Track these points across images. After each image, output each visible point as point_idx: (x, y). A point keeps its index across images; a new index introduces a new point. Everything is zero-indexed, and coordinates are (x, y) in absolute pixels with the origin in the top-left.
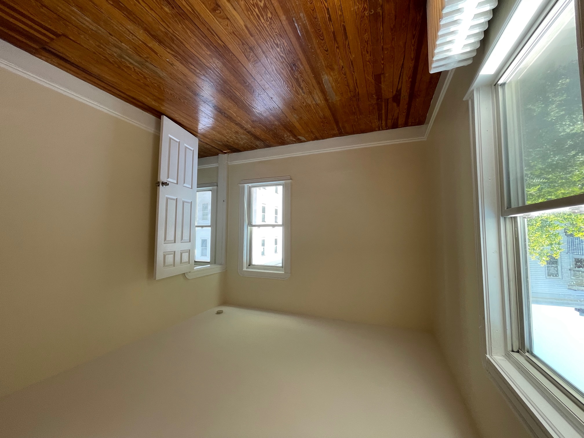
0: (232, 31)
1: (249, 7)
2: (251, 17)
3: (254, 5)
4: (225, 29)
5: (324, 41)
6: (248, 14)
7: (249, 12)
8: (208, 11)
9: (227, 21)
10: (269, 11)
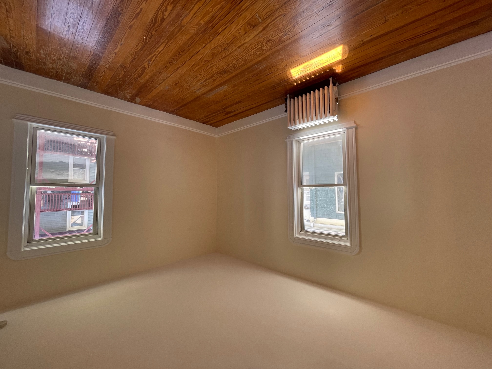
0: (236, 36)
1: (260, 43)
2: (254, 45)
3: (262, 44)
4: (236, 32)
5: (252, 78)
6: (255, 43)
7: (256, 43)
8: (247, 20)
9: (244, 33)
10: (261, 52)
